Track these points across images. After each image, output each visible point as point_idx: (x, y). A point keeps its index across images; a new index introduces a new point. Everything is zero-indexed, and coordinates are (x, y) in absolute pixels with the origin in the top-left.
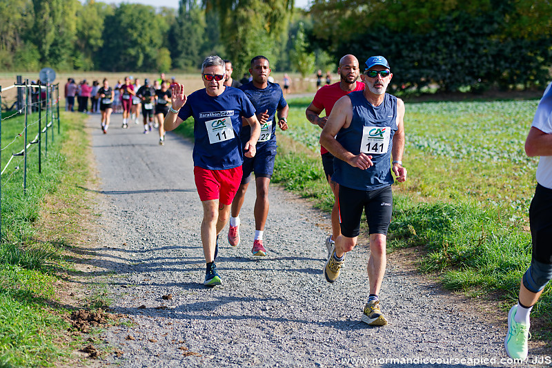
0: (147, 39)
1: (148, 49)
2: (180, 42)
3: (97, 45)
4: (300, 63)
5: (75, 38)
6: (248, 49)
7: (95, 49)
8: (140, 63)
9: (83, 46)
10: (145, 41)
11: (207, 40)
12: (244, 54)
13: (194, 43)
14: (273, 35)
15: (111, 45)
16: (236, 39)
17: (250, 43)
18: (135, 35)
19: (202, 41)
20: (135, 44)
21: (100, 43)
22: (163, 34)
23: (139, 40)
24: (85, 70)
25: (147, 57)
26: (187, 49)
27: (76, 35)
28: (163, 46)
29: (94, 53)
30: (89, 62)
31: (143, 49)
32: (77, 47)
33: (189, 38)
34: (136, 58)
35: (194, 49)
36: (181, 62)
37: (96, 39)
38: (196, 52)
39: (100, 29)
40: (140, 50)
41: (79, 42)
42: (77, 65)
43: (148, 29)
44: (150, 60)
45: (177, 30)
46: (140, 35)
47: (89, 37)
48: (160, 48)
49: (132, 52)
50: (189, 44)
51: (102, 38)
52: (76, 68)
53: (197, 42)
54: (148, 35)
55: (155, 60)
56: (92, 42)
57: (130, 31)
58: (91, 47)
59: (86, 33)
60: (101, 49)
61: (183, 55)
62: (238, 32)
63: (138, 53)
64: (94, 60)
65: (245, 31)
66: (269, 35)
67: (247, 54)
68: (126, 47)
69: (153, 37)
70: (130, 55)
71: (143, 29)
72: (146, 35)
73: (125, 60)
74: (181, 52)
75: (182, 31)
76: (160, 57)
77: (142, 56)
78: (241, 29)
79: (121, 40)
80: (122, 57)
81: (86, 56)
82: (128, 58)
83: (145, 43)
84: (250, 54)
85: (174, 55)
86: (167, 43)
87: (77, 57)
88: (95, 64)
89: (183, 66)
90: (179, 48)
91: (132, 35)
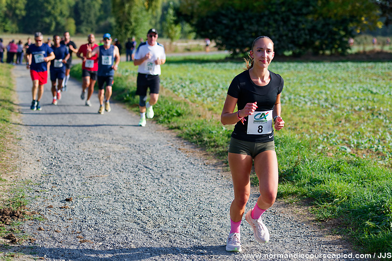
0: (58, 11)
1: (59, 18)
2: (83, 14)
3: (21, 14)
4: (170, 31)
5: (5, 9)
6: (132, 20)
7: (20, 18)
8: (53, 28)
9: (11, 14)
10: (57, 12)
11: (102, 13)
12: (128, 24)
13: (92, 15)
14: (150, 11)
15: (31, 15)
16: (124, 12)
17: (133, 16)
18: (50, 8)
19: (98, 14)
20: (49, 14)
21: (24, 13)
22: (70, 7)
23: (53, 12)
24: (12, 33)
25: (58, 24)
26: (87, 19)
27: (6, 7)
28: (70, 16)
29: (19, 20)
30: (14, 26)
31: (55, 18)
32: (6, 16)
33: (89, 12)
34: (50, 25)
35: (93, 19)
36: (83, 29)
37: (20, 10)
38: (94, 22)
39: (24, 3)
40: (53, 19)
41: (8, 12)
42: (6, 29)
43: (59, 4)
44: (60, 27)
45: (80, 5)
46: (53, 8)
47: (16, 8)
48: (68, 18)
49: (47, 20)
50: (89, 16)
51: (25, 9)
52: (5, 31)
53: (95, 15)
54: (59, 8)
55: (64, 27)
56: (18, 12)
57: (46, 5)
58: (17, 16)
59: (13, 5)
60: (24, 18)
61: (85, 23)
62: (125, 8)
63: (51, 21)
64: (18, 25)
65: (130, 7)
66: (147, 10)
67: (131, 24)
68: (42, 17)
69: (63, 10)
70: (45, 22)
71: (56, 3)
72: (57, 8)
73: (42, 26)
74: (83, 21)
75: (84, 6)
76: (67, 24)
77: (54, 24)
78: (127, 5)
79: (39, 12)
80: (40, 24)
81: (13, 22)
82: (44, 25)
83: (56, 14)
84: (134, 24)
85: (78, 23)
86: (73, 14)
87: (6, 23)
88: (19, 28)
89: (84, 32)
90: (82, 18)
91: (47, 8)
